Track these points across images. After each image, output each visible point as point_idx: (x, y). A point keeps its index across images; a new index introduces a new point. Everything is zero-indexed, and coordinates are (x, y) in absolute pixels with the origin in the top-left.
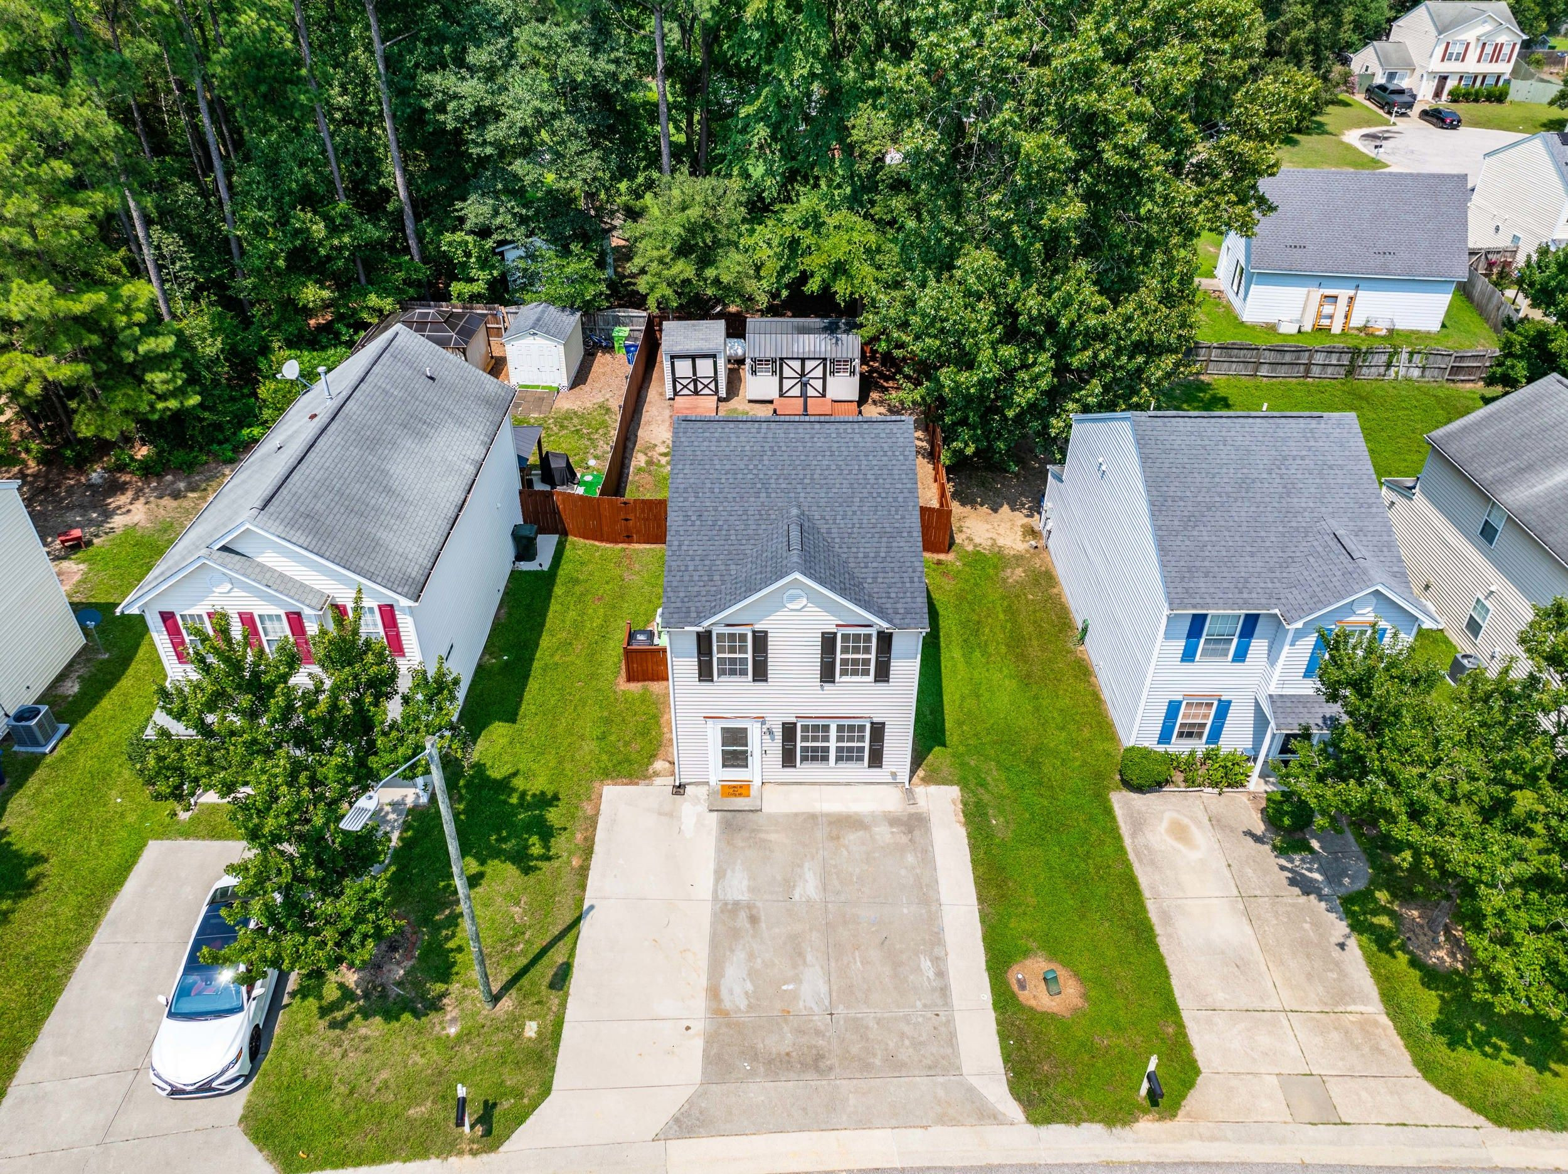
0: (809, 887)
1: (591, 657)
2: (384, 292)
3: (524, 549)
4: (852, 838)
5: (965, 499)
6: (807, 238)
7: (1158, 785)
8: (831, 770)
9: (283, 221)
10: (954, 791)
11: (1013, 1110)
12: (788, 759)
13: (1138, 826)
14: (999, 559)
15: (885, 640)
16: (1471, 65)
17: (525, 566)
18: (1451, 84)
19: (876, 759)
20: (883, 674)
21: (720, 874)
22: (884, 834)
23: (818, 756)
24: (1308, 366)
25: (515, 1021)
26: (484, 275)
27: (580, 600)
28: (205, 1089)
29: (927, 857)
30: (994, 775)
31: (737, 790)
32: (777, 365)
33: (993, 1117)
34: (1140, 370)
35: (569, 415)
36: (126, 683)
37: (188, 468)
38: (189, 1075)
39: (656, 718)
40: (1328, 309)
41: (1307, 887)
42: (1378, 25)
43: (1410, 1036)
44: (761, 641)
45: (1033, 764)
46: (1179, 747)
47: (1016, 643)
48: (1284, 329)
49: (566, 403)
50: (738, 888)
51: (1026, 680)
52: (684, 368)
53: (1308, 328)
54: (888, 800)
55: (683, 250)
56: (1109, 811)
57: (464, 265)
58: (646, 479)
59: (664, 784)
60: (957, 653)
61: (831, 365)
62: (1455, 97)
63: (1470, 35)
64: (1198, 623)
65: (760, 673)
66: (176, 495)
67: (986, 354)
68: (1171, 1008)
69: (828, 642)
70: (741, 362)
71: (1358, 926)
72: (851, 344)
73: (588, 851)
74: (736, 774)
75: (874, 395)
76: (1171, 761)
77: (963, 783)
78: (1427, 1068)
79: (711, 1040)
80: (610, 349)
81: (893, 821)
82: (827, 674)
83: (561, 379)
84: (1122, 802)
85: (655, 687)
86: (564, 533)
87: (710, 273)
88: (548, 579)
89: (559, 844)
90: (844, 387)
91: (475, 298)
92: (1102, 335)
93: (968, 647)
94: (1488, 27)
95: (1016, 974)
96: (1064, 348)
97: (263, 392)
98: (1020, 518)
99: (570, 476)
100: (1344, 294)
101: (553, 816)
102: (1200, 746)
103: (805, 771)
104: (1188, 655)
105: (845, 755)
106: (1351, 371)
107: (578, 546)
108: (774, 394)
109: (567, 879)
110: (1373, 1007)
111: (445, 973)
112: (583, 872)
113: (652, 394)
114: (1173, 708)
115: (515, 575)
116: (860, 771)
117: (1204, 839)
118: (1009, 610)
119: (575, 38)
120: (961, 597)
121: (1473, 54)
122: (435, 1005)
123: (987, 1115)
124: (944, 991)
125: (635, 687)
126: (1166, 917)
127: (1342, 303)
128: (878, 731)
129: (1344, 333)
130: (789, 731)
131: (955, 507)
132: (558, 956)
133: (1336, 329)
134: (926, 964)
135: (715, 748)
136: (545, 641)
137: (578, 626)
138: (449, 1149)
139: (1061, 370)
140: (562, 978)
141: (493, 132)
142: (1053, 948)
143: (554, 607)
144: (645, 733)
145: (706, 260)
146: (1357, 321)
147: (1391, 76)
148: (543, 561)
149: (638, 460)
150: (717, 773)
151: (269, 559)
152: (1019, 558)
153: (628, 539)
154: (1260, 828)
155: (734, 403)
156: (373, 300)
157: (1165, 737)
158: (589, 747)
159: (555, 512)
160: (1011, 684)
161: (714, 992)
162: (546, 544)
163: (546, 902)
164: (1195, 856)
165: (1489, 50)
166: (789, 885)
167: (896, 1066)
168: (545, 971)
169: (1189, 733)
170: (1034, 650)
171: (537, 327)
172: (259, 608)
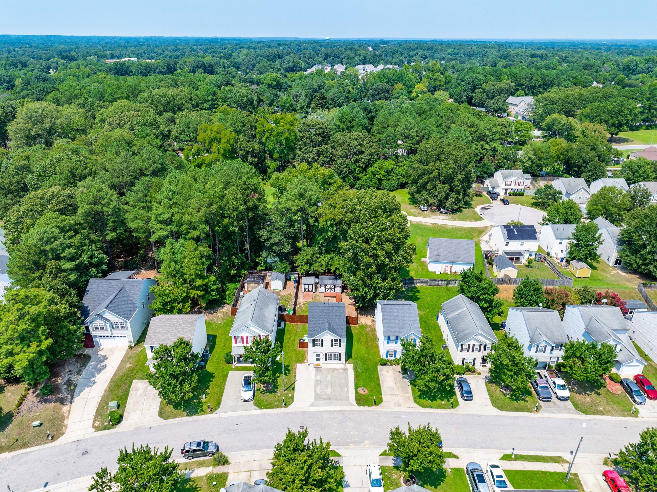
0: (329, 378)
1: (293, 344)
2: (245, 270)
3: (279, 325)
4: (336, 372)
5: (361, 314)
6: (331, 262)
7: (386, 364)
8: (333, 361)
9: (229, 259)
10: (352, 365)
11: (356, 405)
12: (326, 359)
13: (381, 370)
14: (366, 326)
15: (340, 340)
16: (513, 187)
17: (279, 328)
18: (509, 191)
19: (340, 360)
20: (340, 345)
21: (316, 376)
22: (341, 371)
23: (331, 359)
24: (438, 284)
25: (287, 394)
26: (265, 266)
27: (290, 334)
28: (249, 400)
29: (347, 374)
30: (359, 363)
31: (318, 364)
32: (325, 286)
33: (353, 405)
34: (389, 293)
35: (283, 296)
36: (216, 348)
37: (212, 309)
38: (247, 398)
39: (304, 354)
40: (447, 268)
41: (406, 378)
42: (491, 173)
43: (414, 398)
44: (322, 340)
45: (366, 361)
46: (390, 359)
47: (367, 342)
48: (437, 273)
49: (283, 293)
50: (318, 378)
51: (367, 348)
52: (306, 287)
53: (442, 272)
54: (342, 366)
55: (306, 263)
56: (377, 368)
57: (261, 264)
58: (299, 310)
59: (307, 364)
60: (356, 343)
61: (335, 286)
62: (510, 195)
63: (512, 179)
64: (389, 338)
65: (322, 345)
66: (212, 314)
67: (361, 290)
68: (381, 394)
69: (332, 341)
70: (318, 283)
71: (411, 384)
72: (340, 282)
73: (296, 373)
74: (318, 362)
75: (345, 291)
76: (388, 361)
77: (354, 364)
78: (415, 401)
79: (315, 396)
80: (290, 280)
81: (342, 369)
82: (332, 345)
83: (281, 288)
84: (379, 367)
85: (304, 349)
86: (285, 321)
87: (312, 268)
88: (283, 330)
89: (291, 372)
90: (339, 290)
91: (262, 270)
92: (381, 287)
93: (358, 343)
94: (516, 178)
95: (359, 389)
96: (375, 289)
97: (226, 293)
98: (371, 318)
99: (285, 310)
100: (450, 265)
101: (289, 368)
102: (393, 358)
103: (329, 361)
104: (388, 343)
105: (335, 359)
106: (447, 284)
107: (288, 324)
108: (324, 291)
109: (293, 377)
110: (411, 395)
111: (277, 388)
112: (295, 376)
113: (299, 291)
114: (388, 352)
115: (278, 329)
116: (337, 361)
117: (391, 372)
118: (367, 336)
119: (287, 226)
120: (358, 334)
121: (513, 184)
122: (276, 392)
123: (352, 405)
124: (348, 391)
125: (301, 349)
126: (383, 383)
127: (449, 267)
128: (340, 355)
129: (451, 274)
130: (326, 355)
131: (359, 316)
132: (293, 386)
133: (449, 273)
134: (346, 388)
135: (315, 358)
136: (285, 341)
137: (290, 339)
138: (281, 407)
139: (375, 293)
140: (293, 389)
141: (270, 242)
142: (365, 386)
143: (285, 335)
144: (303, 356)
145: (311, 265)
146: (453, 271)
147: (493, 188)
148: (282, 327)
149: (298, 306)
150: (315, 362)
151: (252, 328)
152: (370, 326)
153: (297, 322)
154: (400, 370)
155: (316, 293)
156: (243, 272)
157: (387, 357)
158: (294, 358)
159: (284, 318)
160: (364, 349)
161: (315, 391)
162: (283, 323)
163: (290, 380)
164: (388, 375)
165: (517, 183)
166: (326, 378)
167: (340, 399)
168: (291, 388)
169: (391, 356)
170: (370, 343)
171: (277, 278)
172: (249, 335)
